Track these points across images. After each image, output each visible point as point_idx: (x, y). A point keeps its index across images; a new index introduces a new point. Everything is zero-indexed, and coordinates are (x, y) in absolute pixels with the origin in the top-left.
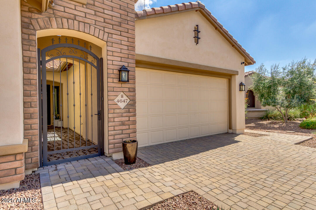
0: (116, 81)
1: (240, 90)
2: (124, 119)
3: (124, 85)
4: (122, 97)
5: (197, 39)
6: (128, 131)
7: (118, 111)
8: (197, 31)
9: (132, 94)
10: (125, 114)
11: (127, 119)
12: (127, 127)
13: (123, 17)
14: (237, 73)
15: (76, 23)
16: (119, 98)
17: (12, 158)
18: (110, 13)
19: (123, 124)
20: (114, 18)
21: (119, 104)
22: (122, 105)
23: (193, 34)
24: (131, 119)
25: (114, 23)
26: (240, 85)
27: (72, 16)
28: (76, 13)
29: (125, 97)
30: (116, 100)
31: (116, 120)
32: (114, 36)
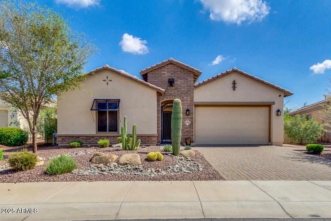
0: (185, 115)
1: (277, 115)
2: (188, 130)
3: (188, 116)
4: (188, 121)
5: (234, 88)
6: (190, 135)
7: (186, 126)
8: (234, 83)
9: (192, 120)
10: (188, 128)
11: (189, 130)
12: (189, 133)
13: (188, 89)
14: (274, 103)
15: (171, 96)
16: (186, 121)
17: (154, 137)
18: (183, 89)
19: (188, 132)
20: (185, 91)
21: (186, 124)
22: (187, 124)
23: (232, 85)
24: (191, 130)
25: (185, 93)
26: (277, 112)
27: (170, 94)
28: (171, 93)
29: (189, 121)
30: (185, 122)
31: (185, 130)
32: (185, 98)
